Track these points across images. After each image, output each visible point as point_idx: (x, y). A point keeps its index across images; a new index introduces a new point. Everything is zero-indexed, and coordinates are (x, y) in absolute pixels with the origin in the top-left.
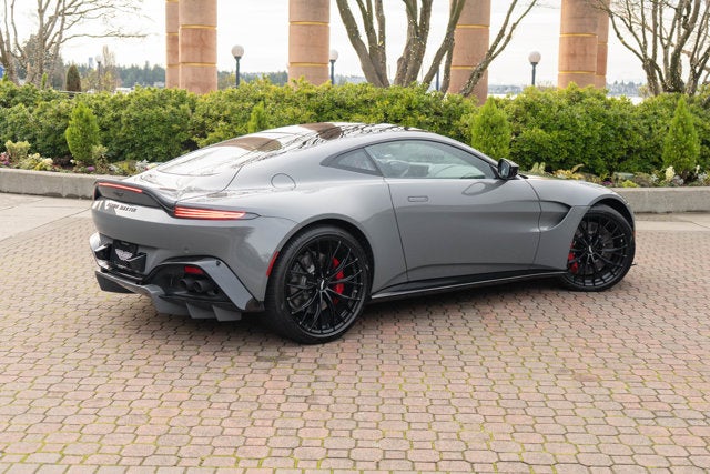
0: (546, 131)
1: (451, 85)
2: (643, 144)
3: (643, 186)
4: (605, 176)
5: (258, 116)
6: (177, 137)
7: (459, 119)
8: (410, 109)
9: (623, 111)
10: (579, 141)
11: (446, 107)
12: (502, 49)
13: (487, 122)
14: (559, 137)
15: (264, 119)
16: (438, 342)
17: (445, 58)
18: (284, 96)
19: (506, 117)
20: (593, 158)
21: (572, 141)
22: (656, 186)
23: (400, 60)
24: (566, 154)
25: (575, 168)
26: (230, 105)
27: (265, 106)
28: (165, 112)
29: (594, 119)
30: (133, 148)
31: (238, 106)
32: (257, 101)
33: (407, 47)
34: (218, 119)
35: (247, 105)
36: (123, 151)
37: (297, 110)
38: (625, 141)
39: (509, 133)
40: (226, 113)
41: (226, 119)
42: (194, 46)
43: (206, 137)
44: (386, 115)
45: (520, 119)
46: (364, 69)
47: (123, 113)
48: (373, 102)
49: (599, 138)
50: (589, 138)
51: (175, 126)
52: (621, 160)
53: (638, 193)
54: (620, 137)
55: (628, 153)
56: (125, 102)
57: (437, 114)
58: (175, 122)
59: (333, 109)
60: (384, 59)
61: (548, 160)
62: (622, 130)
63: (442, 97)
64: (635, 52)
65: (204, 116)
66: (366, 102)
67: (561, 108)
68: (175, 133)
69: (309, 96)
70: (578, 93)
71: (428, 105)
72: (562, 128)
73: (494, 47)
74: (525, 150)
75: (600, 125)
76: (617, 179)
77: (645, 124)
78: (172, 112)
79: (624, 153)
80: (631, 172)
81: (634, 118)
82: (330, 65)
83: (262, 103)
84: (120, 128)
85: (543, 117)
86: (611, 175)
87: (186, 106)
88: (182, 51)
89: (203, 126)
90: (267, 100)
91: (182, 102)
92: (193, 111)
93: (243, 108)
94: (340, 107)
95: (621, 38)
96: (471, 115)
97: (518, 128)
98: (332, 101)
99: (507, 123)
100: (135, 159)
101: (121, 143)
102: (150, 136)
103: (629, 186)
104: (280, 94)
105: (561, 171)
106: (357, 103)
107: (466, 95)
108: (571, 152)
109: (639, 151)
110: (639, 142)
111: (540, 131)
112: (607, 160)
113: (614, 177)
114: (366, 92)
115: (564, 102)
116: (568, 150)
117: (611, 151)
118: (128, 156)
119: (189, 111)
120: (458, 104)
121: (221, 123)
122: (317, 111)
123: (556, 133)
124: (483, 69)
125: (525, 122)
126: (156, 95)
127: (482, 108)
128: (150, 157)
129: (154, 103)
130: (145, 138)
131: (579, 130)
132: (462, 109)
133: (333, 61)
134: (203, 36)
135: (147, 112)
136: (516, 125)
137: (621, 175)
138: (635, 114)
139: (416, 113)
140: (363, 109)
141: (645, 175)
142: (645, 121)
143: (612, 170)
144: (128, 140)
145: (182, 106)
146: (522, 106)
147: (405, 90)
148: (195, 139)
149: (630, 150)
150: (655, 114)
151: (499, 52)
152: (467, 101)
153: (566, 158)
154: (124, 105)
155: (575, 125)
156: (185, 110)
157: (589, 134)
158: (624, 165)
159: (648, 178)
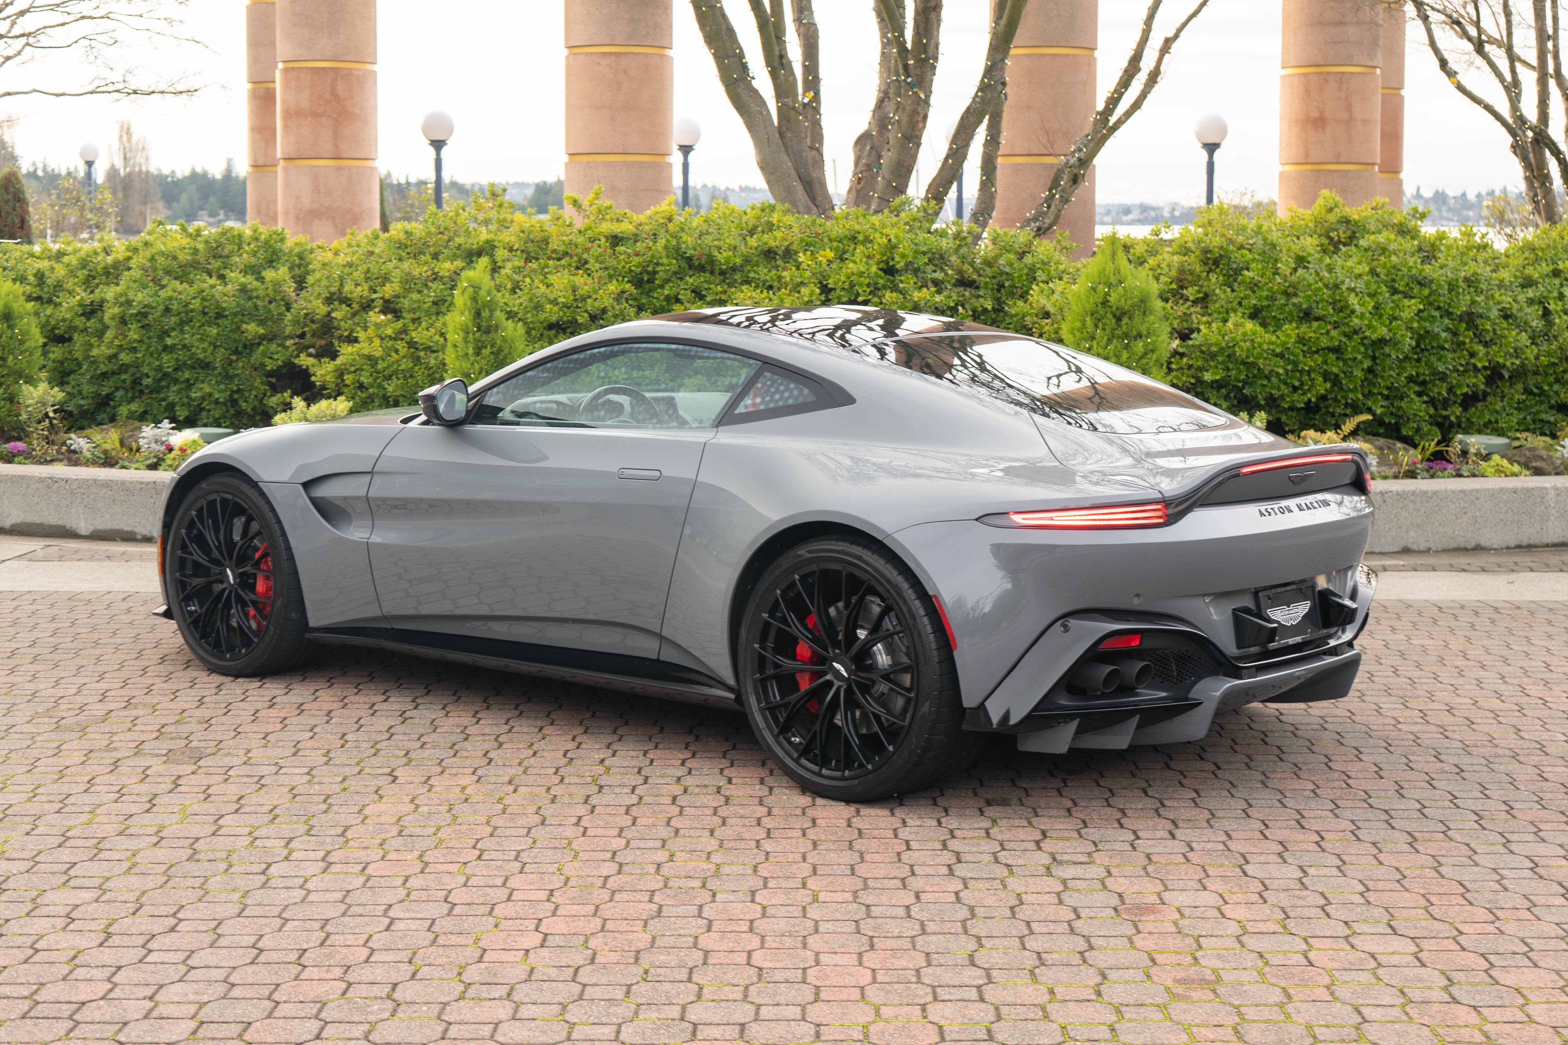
0: (1264, 325)
1: (998, 203)
2: (1530, 353)
3: (1537, 472)
4: (1432, 447)
5: (474, 299)
6: (256, 357)
7: (1024, 296)
8: (890, 271)
9: (1470, 269)
10: (1358, 354)
11: (989, 263)
12: (1136, 105)
13: (1105, 303)
14: (1301, 340)
15: (491, 306)
16: (961, 870)
17: (981, 133)
18: (546, 241)
19: (1154, 288)
20: (1394, 395)
21: (1337, 350)
23: (861, 141)
24: (1322, 387)
25: (1349, 426)
26: (399, 269)
27: (495, 269)
28: (224, 291)
29: (1394, 291)
30: (136, 389)
31: (419, 270)
32: (471, 256)
33: (880, 104)
34: (367, 306)
35: (446, 267)
36: (109, 397)
37: (580, 279)
38: (1480, 349)
39: (1164, 330)
40: (388, 290)
41: (390, 307)
42: (315, 115)
43: (334, 356)
44: (826, 290)
45: (1191, 292)
46: (764, 168)
47: (110, 293)
48: (788, 254)
49: (1409, 341)
50: (1382, 341)
51: (252, 328)
52: (1469, 400)
53: (1527, 490)
54: (1467, 337)
55: (1490, 381)
56: (116, 265)
57: (964, 282)
58: (252, 315)
59: (679, 275)
60: (819, 138)
61: (1272, 403)
62: (1470, 319)
63: (978, 237)
64: (1489, 108)
65: (329, 300)
66: (769, 254)
67: (1301, 261)
68: (250, 346)
69: (616, 240)
70: (1347, 221)
71: (938, 259)
72: (1307, 316)
73: (1113, 101)
74: (1207, 377)
75: (1410, 307)
76: (1465, 453)
77: (1531, 302)
78: (243, 289)
79: (1479, 382)
80: (1500, 433)
81: (1501, 285)
82: (676, 158)
83: (484, 261)
84: (100, 334)
85: (1254, 286)
86: (1446, 440)
87: (282, 273)
88: (286, 127)
89: (327, 327)
90: (501, 254)
91: (271, 263)
92: (301, 284)
93: (436, 277)
94: (701, 268)
95: (1451, 74)
96: (1058, 286)
97: (1186, 316)
98: (677, 253)
99: (1159, 304)
100: (143, 417)
101: (104, 375)
102: (182, 355)
103: (1500, 472)
104: (539, 236)
105: (1311, 433)
106: (747, 260)
107: (1041, 232)
108: (1335, 381)
109: (1518, 374)
110: (1517, 352)
111: (1250, 326)
112: (1432, 402)
113: (1455, 448)
114: (770, 227)
115: (1310, 244)
116: (1326, 376)
117: (1443, 377)
118: (124, 410)
119: (290, 288)
120: (1021, 255)
121: (376, 317)
122: (638, 282)
123: (1290, 331)
124: (1085, 162)
125: (1204, 300)
126: (201, 246)
127: (1089, 267)
128: (182, 414)
129: (195, 265)
130: (167, 361)
131: (1356, 322)
132: (1032, 270)
133: (686, 150)
134: (341, 87)
135: (174, 288)
136: (1181, 309)
137: (1476, 442)
138: (1505, 275)
139: (907, 281)
140: (763, 272)
141: (1539, 442)
142: (1531, 293)
143: (1447, 430)
144: (124, 368)
145: (269, 274)
146: (1193, 262)
147: (876, 219)
148: (305, 361)
149: (1494, 374)
150: (1556, 273)
151: (1128, 114)
152: (1044, 248)
153: (1324, 398)
154: (112, 273)
155: (1341, 307)
156: (277, 284)
157: (1383, 331)
158: (1479, 413)
159: (1550, 448)
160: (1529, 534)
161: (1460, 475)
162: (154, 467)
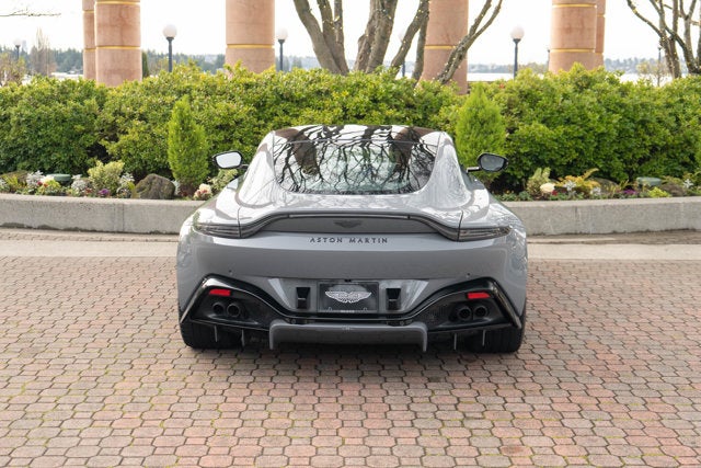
0: (548, 126)
1: (425, 68)
2: (670, 139)
3: (675, 195)
4: (626, 184)
5: (181, 115)
6: (81, 140)
7: (437, 112)
8: (375, 101)
9: (645, 100)
10: (591, 138)
11: (420, 97)
12: (489, 23)
13: (476, 117)
14: (565, 133)
15: (189, 118)
17: (417, 36)
18: (215, 86)
19: (498, 109)
20: (608, 159)
21: (582, 138)
22: (692, 195)
23: (362, 39)
24: (575, 155)
25: (587, 174)
26: (146, 99)
27: (191, 100)
28: (66, 109)
29: (608, 110)
30: (26, 156)
31: (157, 100)
32: (181, 93)
33: (370, 23)
34: (132, 117)
35: (168, 99)
36: (13, 159)
37: (231, 105)
38: (648, 137)
39: (503, 128)
40: (142, 109)
41: (142, 118)
42: (112, 26)
43: (117, 140)
44: (345, 110)
45: (514, 111)
46: (316, 52)
47: (12, 110)
48: (328, 93)
49: (615, 133)
50: (603, 134)
51: (79, 127)
52: (642, 161)
53: (671, 205)
54: (641, 131)
55: (651, 152)
56: (16, 97)
57: (409, 106)
58: (79, 121)
59: (277, 103)
60: (341, 37)
61: (552, 163)
62: (643, 123)
63: (415, 84)
64: (650, 24)
65: (115, 114)
66: (319, 92)
67: (566, 96)
68: (78, 136)
69: (248, 86)
70: (586, 77)
71: (397, 95)
72: (568, 122)
73: (478, 21)
74: (522, 151)
75: (616, 118)
76: (641, 186)
77: (670, 114)
78: (75, 109)
79: (647, 152)
80: (657, 176)
81: (658, 107)
82: (276, 46)
83: (186, 96)
84: (9, 130)
85: (544, 108)
86: (631, 180)
87: (93, 101)
88: (99, 32)
89: (114, 126)
90: (194, 92)
91: (88, 96)
92: (101, 106)
93: (164, 103)
94: (287, 100)
95: (633, 8)
96: (453, 107)
97: (512, 122)
98: (276, 92)
99: (500, 117)
100: (29, 169)
101: (11, 149)
102: (46, 140)
103: (658, 195)
104: (212, 84)
105: (570, 177)
106: (309, 96)
107: (444, 82)
108: (581, 152)
109: (665, 148)
110: (665, 138)
111: (542, 126)
112: (625, 162)
113: (636, 184)
114: (319, 80)
115: (570, 88)
116: (577, 150)
117: (630, 150)
118: (20, 165)
119: (96, 108)
120: (436, 93)
121: (136, 122)
122: (257, 106)
123: (561, 129)
124: (465, 50)
125: (520, 114)
126: (56, 89)
127: (470, 99)
128: (47, 167)
129: (52, 97)
130: (40, 143)
131: (591, 125)
132: (441, 99)
133: (281, 42)
134: (124, 13)
135: (42, 108)
136: (511, 118)
137: (646, 181)
138: (658, 102)
139: (383, 106)
140: (316, 101)
141: (675, 180)
142: (670, 110)
143: (632, 175)
144: (20, 146)
145: (87, 102)
146: (515, 96)
147: (368, 76)
148: (103, 143)
149: (654, 149)
150: (682, 101)
151: (486, 27)
152: (447, 90)
153: (575, 160)
154: (14, 101)
155: (584, 117)
156: (90, 107)
157: (603, 129)
158: (646, 167)
159: (679, 183)
160: (672, 224)
161: (639, 197)
162: (32, 193)
